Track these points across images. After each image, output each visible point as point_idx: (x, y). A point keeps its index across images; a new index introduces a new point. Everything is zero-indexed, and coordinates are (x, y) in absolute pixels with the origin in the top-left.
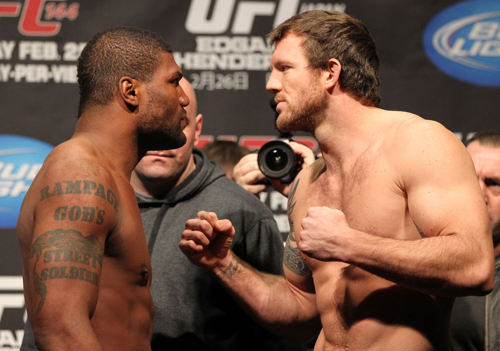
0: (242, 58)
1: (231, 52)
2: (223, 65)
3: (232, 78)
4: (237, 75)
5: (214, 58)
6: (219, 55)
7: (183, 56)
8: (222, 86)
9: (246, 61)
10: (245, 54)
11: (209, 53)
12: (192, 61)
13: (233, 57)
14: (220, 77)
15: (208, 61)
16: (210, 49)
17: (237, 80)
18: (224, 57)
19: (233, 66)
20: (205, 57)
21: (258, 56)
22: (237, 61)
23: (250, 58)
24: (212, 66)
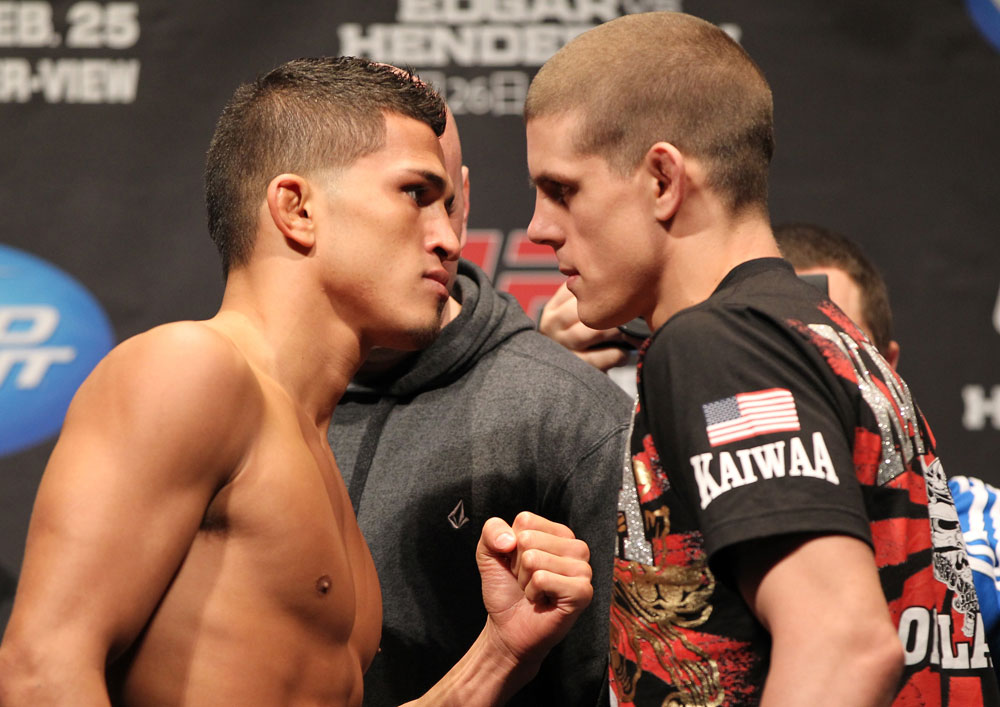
0: (510, 34)
1: (485, 22)
2: (465, 55)
3: (489, 87)
4: (500, 78)
5: (442, 37)
6: (455, 28)
7: (364, 34)
8: (464, 107)
9: (523, 44)
10: (519, 25)
11: (428, 25)
12: (388, 45)
13: (489, 34)
14: (458, 84)
15: (427, 45)
16: (432, 16)
17: (500, 92)
18: (468, 34)
19: (490, 56)
20: (420, 33)
21: (552, 31)
22: (501, 45)
23: (532, 33)
24: (438, 57)
